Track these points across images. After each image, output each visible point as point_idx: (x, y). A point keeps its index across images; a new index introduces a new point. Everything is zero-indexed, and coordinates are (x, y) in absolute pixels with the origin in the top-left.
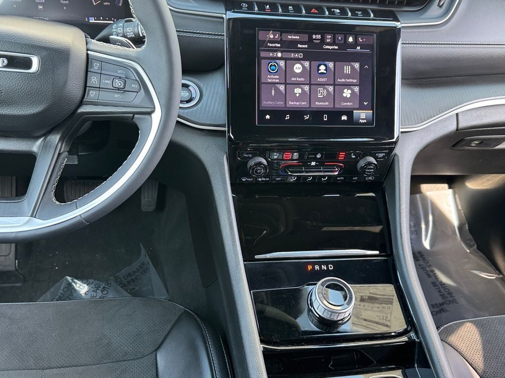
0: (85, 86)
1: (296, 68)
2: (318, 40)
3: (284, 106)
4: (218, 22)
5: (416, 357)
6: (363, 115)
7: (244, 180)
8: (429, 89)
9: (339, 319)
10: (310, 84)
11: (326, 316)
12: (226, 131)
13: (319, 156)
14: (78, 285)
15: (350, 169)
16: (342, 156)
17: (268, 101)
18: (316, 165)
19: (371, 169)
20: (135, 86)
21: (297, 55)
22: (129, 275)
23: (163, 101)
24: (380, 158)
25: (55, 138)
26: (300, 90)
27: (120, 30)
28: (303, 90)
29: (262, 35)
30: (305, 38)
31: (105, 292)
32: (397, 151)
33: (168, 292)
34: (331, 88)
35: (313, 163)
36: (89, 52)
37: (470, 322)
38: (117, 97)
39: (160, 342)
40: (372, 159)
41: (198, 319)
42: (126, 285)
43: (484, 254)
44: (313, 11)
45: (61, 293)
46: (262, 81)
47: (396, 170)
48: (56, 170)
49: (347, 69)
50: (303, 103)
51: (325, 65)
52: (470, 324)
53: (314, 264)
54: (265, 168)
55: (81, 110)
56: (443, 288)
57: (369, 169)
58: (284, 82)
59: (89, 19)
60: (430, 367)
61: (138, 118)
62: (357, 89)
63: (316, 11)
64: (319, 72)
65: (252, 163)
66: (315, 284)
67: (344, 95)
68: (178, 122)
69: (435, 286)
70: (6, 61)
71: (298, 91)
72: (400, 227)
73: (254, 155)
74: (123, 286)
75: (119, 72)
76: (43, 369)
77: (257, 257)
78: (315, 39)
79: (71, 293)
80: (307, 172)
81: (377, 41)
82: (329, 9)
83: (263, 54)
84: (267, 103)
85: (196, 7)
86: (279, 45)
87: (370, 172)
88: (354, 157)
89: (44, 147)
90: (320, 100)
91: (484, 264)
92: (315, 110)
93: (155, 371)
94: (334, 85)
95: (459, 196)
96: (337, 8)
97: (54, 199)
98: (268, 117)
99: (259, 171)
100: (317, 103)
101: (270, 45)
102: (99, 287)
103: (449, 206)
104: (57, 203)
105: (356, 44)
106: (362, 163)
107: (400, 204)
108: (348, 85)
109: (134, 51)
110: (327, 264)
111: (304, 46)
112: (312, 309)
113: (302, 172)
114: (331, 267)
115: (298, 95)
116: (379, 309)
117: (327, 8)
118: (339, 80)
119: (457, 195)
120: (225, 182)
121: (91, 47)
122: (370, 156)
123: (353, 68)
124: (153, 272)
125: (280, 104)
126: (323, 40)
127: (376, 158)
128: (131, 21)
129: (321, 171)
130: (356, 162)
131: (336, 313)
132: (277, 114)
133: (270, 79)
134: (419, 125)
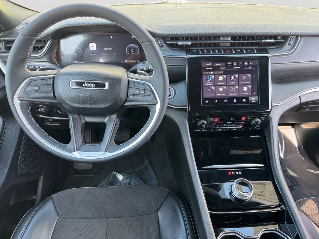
0: (128, 94)
1: (220, 78)
2: (230, 65)
3: (214, 96)
4: (183, 60)
5: (285, 218)
6: (253, 99)
7: (196, 131)
8: (285, 85)
9: (246, 199)
10: (227, 85)
11: (239, 197)
12: (187, 109)
13: (232, 119)
14: (118, 176)
15: (248, 124)
16: (243, 119)
17: (207, 94)
18: (231, 123)
19: (258, 124)
20: (149, 93)
21: (220, 72)
22: (140, 171)
23: (161, 99)
24: (263, 119)
25: (114, 116)
26: (222, 88)
27: (140, 67)
28: (223, 88)
29: (203, 64)
30: (224, 64)
31: (131, 180)
32: (271, 115)
33: (158, 179)
34: (237, 87)
35: (229, 122)
36: (129, 79)
37: (311, 199)
38: (141, 98)
39: (159, 206)
40: (259, 120)
41: (176, 196)
42: (139, 176)
43: (312, 161)
44: (227, 51)
45: (111, 180)
46: (204, 85)
47: (271, 125)
48: (115, 130)
49: (245, 78)
50: (224, 94)
51: (234, 76)
52: (311, 200)
53: (231, 171)
54: (206, 125)
55: (126, 104)
56: (292, 178)
57: (257, 124)
58: (214, 85)
59: (125, 61)
60: (293, 224)
61: (150, 107)
62: (250, 87)
63: (228, 51)
64: (231, 79)
65: (199, 123)
66: (234, 181)
67: (244, 90)
68: (167, 106)
69: (288, 177)
70: (94, 85)
71: (221, 89)
72: (274, 153)
73: (201, 120)
74: (138, 176)
75: (142, 87)
76: (108, 218)
77: (204, 168)
78: (229, 65)
79: (115, 179)
80: (226, 127)
81: (259, 64)
82: (235, 50)
83: (204, 73)
84: (206, 95)
85: (173, 54)
86: (212, 68)
87: (258, 126)
88: (249, 119)
89: (110, 120)
90: (232, 93)
91: (313, 166)
92: (229, 97)
93: (157, 220)
94: (239, 85)
95: (297, 131)
96: (238, 49)
97: (114, 143)
98: (207, 102)
99: (203, 127)
100: (230, 94)
101: (207, 68)
102: (128, 177)
103: (293, 137)
104: (116, 145)
105: (248, 65)
106: (254, 122)
107: (273, 141)
108: (246, 85)
109: (148, 77)
110: (238, 171)
111: (223, 68)
112: (232, 193)
113: (224, 127)
114: (240, 173)
115: (221, 91)
116: (259, 187)
117: (234, 50)
118: (241, 83)
119: (296, 131)
120: (187, 132)
121: (130, 76)
122: (258, 118)
123: (248, 77)
124: (151, 170)
125: (212, 95)
126: (232, 65)
127: (260, 119)
128: (145, 63)
129: (233, 126)
130: (251, 121)
131: (245, 196)
132: (211, 100)
133: (207, 84)
134: (281, 102)
